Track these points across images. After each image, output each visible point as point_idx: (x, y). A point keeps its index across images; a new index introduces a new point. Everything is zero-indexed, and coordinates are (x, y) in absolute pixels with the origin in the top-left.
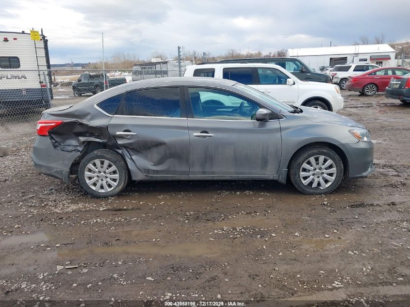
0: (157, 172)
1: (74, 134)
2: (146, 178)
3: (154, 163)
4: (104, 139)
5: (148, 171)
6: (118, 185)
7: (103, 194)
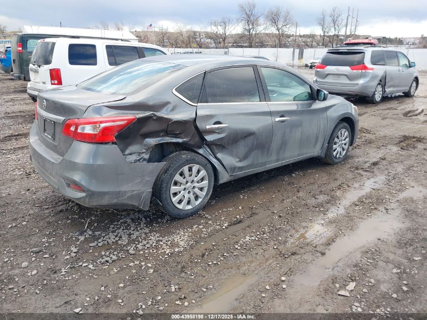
0: (241, 169)
1: (141, 135)
2: (232, 178)
3: (239, 158)
4: (186, 137)
5: (234, 169)
6: (207, 194)
7: (190, 211)
